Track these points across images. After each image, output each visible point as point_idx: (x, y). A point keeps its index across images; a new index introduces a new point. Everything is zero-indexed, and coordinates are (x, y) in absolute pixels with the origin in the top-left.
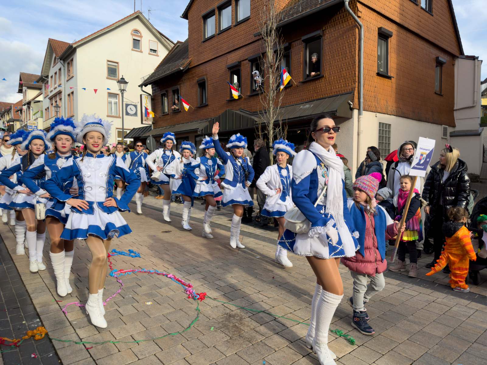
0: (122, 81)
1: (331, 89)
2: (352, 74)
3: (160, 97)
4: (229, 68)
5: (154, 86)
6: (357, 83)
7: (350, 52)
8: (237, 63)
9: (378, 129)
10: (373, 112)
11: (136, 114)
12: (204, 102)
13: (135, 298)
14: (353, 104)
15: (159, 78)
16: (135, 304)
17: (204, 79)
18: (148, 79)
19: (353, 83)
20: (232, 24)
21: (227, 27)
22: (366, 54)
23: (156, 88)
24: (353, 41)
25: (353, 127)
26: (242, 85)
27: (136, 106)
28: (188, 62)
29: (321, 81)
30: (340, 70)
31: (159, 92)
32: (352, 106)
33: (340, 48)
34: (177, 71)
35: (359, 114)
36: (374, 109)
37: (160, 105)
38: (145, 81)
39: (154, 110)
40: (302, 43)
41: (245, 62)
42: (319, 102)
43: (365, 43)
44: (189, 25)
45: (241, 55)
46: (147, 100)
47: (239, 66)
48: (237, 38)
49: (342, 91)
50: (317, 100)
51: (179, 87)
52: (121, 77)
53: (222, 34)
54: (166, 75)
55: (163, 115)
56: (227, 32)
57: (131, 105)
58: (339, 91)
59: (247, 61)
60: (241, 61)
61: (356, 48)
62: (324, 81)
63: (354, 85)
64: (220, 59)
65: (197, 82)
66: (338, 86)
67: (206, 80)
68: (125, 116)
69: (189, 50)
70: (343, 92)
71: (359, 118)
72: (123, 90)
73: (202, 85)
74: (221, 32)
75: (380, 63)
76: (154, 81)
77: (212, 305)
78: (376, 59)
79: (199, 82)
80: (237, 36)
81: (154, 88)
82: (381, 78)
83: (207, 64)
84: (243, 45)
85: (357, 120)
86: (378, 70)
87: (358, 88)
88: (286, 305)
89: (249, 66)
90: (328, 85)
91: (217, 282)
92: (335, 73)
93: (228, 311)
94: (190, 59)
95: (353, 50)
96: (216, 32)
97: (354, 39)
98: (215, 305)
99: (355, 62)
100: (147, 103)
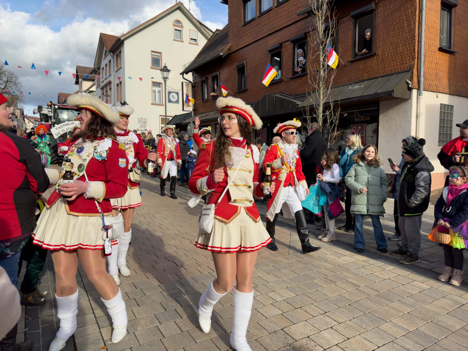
0: (165, 69)
1: (385, 67)
2: (410, 49)
3: (200, 84)
4: (270, 51)
5: (194, 73)
6: (416, 60)
7: (408, 26)
8: (278, 45)
9: (439, 111)
10: (434, 92)
11: (177, 102)
12: (243, 87)
13: (177, 311)
14: (412, 83)
15: (199, 65)
16: (178, 320)
17: (244, 64)
18: (189, 66)
19: (411, 60)
20: (273, 5)
21: (267, 8)
22: (427, 26)
23: (197, 75)
24: (412, 12)
25: (411, 109)
26: (283, 67)
27: (177, 94)
28: (228, 47)
29: (372, 59)
30: (395, 45)
31: (199, 79)
32: (410, 86)
33: (396, 21)
34: (217, 57)
35: (419, 94)
36: (435, 89)
37: (200, 93)
38: (186, 68)
39: (194, 97)
40: (351, 19)
41: (286, 43)
42: (370, 82)
43: (426, 14)
44: (229, 9)
45: (283, 36)
46: (188, 88)
47: (280, 48)
48: (279, 19)
49: (397, 69)
50: (368, 80)
51: (218, 73)
52: (163, 65)
53: (262, 17)
54: (206, 62)
55: (203, 102)
56: (268, 13)
57: (173, 92)
58: (394, 70)
59: (289, 42)
60: (282, 43)
61: (416, 20)
62: (376, 59)
63: (413, 62)
64: (260, 42)
65: (237, 67)
66: (393, 63)
67: (245, 64)
68: (168, 104)
69: (229, 35)
70: (399, 70)
71: (418, 99)
72: (166, 78)
73: (241, 70)
74: (261, 15)
75: (442, 37)
76: (194, 68)
77: (269, 329)
78: (438, 32)
79: (238, 67)
80: (278, 17)
81: (195, 76)
82: (443, 53)
83: (248, 48)
84: (285, 26)
85: (416, 101)
86: (440, 45)
87: (418, 65)
88: (364, 336)
89: (291, 48)
90: (380, 63)
91: (271, 294)
92: (389, 50)
93: (291, 341)
94: (230, 44)
95: (412, 22)
96: (256, 14)
97: (413, 10)
98: (273, 330)
99: (415, 36)
100: (188, 91)
